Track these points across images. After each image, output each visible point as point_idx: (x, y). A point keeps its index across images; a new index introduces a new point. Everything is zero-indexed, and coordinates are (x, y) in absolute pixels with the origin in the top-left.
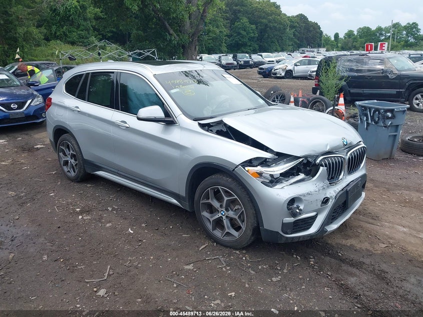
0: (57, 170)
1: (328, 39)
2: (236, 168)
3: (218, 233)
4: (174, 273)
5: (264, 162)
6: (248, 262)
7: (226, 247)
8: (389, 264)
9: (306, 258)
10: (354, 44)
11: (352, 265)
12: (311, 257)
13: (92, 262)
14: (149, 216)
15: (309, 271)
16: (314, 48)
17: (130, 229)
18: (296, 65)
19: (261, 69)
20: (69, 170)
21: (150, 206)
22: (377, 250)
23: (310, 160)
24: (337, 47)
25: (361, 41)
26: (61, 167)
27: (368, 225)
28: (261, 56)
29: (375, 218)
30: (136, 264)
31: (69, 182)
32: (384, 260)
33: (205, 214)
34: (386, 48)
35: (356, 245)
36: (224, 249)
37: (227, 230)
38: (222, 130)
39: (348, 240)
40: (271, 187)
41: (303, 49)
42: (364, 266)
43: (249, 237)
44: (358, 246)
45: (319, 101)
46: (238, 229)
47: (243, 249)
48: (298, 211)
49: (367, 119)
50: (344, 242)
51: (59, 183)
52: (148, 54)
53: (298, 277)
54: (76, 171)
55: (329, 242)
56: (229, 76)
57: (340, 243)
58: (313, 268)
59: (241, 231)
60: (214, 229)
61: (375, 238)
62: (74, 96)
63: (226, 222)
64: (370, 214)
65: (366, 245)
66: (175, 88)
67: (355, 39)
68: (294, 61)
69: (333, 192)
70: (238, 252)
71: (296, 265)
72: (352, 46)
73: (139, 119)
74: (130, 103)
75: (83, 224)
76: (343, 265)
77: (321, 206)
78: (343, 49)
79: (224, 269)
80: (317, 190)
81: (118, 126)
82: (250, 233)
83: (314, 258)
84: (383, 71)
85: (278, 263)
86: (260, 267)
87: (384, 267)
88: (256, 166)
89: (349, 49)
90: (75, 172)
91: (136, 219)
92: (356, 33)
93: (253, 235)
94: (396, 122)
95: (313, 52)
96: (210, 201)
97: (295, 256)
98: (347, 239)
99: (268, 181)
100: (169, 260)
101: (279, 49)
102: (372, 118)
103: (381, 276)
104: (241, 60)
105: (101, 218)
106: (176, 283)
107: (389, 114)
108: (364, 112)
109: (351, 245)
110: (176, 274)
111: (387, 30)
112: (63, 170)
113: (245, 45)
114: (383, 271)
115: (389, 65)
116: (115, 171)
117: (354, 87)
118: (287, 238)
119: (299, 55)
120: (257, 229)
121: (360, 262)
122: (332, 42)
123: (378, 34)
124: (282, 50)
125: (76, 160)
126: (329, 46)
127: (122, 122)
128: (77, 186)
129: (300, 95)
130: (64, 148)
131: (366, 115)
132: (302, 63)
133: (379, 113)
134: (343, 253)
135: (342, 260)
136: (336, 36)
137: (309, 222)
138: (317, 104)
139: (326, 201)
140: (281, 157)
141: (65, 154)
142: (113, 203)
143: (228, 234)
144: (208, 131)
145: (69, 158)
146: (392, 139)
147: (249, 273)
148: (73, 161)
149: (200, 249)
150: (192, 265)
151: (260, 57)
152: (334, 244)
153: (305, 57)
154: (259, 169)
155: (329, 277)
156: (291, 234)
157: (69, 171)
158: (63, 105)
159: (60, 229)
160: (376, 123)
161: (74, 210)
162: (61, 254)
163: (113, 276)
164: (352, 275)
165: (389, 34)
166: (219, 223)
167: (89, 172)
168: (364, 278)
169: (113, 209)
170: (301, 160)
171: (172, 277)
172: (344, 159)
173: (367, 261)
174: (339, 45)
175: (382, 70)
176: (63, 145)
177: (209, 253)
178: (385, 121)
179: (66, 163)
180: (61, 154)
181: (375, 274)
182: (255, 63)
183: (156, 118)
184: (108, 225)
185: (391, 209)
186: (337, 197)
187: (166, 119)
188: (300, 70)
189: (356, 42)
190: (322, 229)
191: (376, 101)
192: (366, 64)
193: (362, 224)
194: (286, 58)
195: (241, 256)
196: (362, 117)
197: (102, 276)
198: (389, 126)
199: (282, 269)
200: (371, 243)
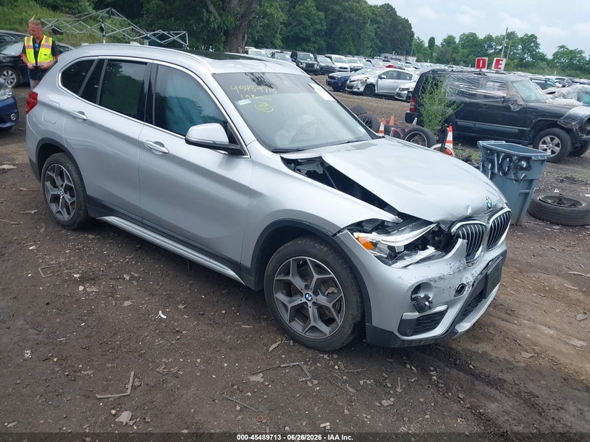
0: (37, 208)
1: (420, 44)
2: (339, 232)
3: (297, 326)
4: (236, 387)
5: (381, 227)
6: (343, 374)
7: (309, 347)
8: (538, 384)
9: (424, 371)
10: (454, 55)
11: (489, 384)
12: (432, 369)
13: (105, 365)
14: (189, 292)
15: (432, 390)
16: (401, 54)
17: (160, 312)
18: (380, 77)
19: (332, 78)
20: (60, 209)
21: (189, 275)
22: (519, 362)
23: (443, 226)
24: (432, 57)
25: (463, 52)
26: (47, 203)
27: (502, 323)
28: (330, 58)
29: (510, 312)
30: (174, 370)
31: (59, 228)
32: (531, 378)
33: (281, 296)
34: (502, 66)
35: (490, 353)
36: (305, 350)
37: (313, 323)
38: (315, 171)
39: (479, 345)
40: (390, 265)
41: (387, 55)
42: (506, 386)
43: (347, 336)
44: (494, 354)
45: (419, 134)
46: (329, 321)
47: (333, 352)
48: (427, 303)
49: (493, 168)
50: (474, 347)
51: (43, 230)
52: (176, 38)
53: (418, 400)
54: (72, 214)
55: (454, 346)
56: (317, 86)
57: (468, 350)
58: (437, 386)
59: (333, 325)
60: (292, 320)
61: (514, 342)
62: (77, 94)
63: (312, 311)
64: (503, 307)
65: (503, 354)
66: (245, 98)
67: (455, 48)
68: (379, 72)
69: (470, 276)
70: (326, 356)
71: (412, 380)
72: (451, 58)
73: (188, 142)
74: (168, 114)
75: (86, 299)
76: (476, 383)
77: (455, 296)
78: (439, 61)
79: (308, 382)
80: (452, 273)
81: (150, 150)
82: (348, 330)
83: (435, 370)
84: (504, 100)
85: (387, 376)
86: (361, 382)
87: (532, 387)
88: (370, 232)
89: (446, 62)
90: (69, 213)
91: (169, 296)
92: (457, 40)
93: (352, 333)
94: (531, 175)
95: (400, 60)
96: (290, 278)
97: (408, 366)
98: (477, 343)
99: (385, 256)
100: (225, 365)
101: (354, 52)
102: (500, 166)
103: (530, 401)
104: (302, 61)
105: (113, 292)
106: (239, 404)
107: (524, 164)
108: (490, 157)
109: (483, 352)
110: (238, 389)
111: (499, 40)
112: (49, 209)
113: (306, 40)
114: (530, 393)
115: (512, 92)
116: (137, 218)
117: (464, 118)
118: (404, 341)
119: (381, 63)
120: (362, 325)
121: (500, 379)
122: (425, 49)
123: (486, 46)
124: (358, 54)
125: (72, 196)
126: (420, 55)
127: (156, 143)
128: (72, 236)
129: (391, 123)
130: (54, 175)
131: (492, 162)
132: (389, 76)
133: (511, 161)
134: (475, 365)
135: (476, 376)
136: (432, 41)
137: (436, 319)
138: (416, 138)
139: (461, 289)
140: (407, 220)
141: (54, 185)
142: (131, 268)
143: (314, 329)
144: (294, 170)
145: (61, 192)
146: (522, 197)
147: (347, 392)
148: (67, 196)
149: (271, 349)
150: (261, 375)
151: (329, 60)
152: (460, 349)
153: (389, 67)
154: (374, 236)
155: (461, 402)
156: (411, 336)
157: (59, 212)
158: (57, 105)
159: (50, 307)
160: (505, 174)
161: (70, 275)
162: (54, 349)
163: (140, 389)
164: (492, 399)
165: (500, 47)
166: (300, 312)
167: (93, 216)
168: (509, 404)
169: (132, 278)
170: (432, 226)
171: (232, 393)
172: (486, 227)
173: (508, 377)
174: (434, 54)
175: (504, 97)
176: (53, 170)
177: (283, 356)
178: (517, 173)
179: (56, 199)
180: (48, 184)
181: (521, 399)
182: (322, 68)
183: (215, 143)
184: (127, 303)
185: (528, 299)
186: (476, 284)
187: (230, 147)
188: (386, 84)
189: (457, 53)
190: (451, 329)
191: (504, 142)
192: (483, 87)
193: (494, 320)
194: (365, 65)
195: (331, 363)
196: (486, 164)
197: (122, 389)
198: (521, 180)
199: (394, 387)
200: (510, 351)
